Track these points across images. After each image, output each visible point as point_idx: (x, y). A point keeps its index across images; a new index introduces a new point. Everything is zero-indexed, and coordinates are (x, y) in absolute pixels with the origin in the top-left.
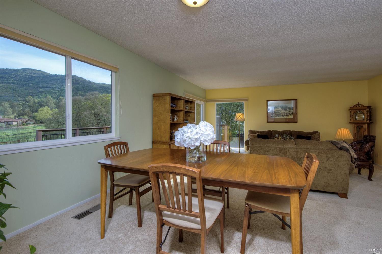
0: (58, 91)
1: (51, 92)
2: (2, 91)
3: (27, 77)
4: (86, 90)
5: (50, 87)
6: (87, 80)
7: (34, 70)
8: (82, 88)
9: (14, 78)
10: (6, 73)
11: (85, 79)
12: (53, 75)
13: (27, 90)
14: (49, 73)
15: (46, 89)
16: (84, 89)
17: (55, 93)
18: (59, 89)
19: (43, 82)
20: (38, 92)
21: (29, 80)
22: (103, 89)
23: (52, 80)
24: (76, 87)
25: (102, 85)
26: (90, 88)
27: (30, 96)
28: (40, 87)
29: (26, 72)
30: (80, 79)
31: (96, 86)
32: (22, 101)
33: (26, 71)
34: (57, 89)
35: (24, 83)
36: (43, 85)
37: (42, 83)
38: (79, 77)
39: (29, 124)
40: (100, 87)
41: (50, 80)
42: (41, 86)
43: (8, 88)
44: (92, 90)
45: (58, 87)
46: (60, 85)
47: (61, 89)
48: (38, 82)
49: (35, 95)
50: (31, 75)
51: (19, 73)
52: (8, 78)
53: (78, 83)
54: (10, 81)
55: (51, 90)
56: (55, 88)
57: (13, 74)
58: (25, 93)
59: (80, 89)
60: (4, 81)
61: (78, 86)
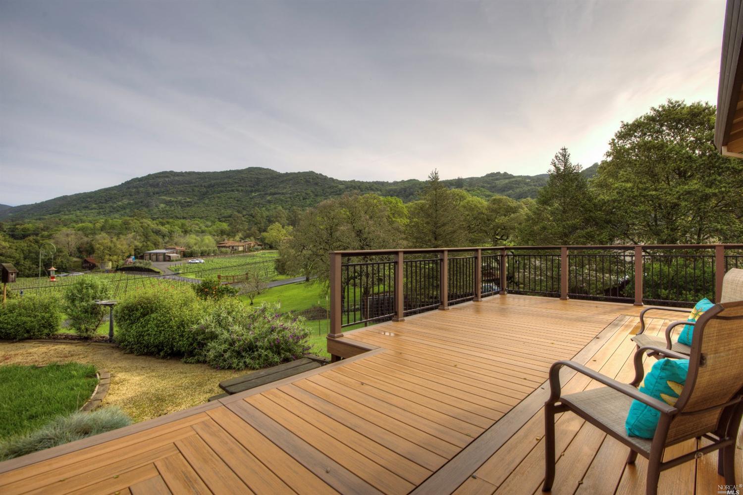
0: (290, 198)
1: (282, 201)
2: (226, 204)
3: (253, 180)
5: (280, 193)
6: (329, 176)
7: (260, 169)
8: (322, 191)
9: (239, 183)
10: (229, 177)
11: (326, 176)
12: (284, 174)
13: (253, 200)
14: (278, 171)
15: (275, 196)
16: (325, 192)
17: (287, 201)
18: (291, 196)
19: (271, 185)
20: (266, 202)
21: (254, 185)
23: (282, 181)
24: (314, 190)
25: (349, 183)
26: (332, 190)
27: (256, 208)
28: (267, 194)
29: (251, 173)
30: (320, 177)
31: (342, 186)
32: (247, 216)
33: (251, 171)
34: (289, 195)
35: (249, 189)
36: (271, 190)
37: (271, 187)
38: (317, 174)
39: (257, 250)
40: (347, 188)
42: (269, 192)
43: (232, 198)
44: (335, 193)
45: (290, 191)
46: (292, 188)
47: (294, 194)
48: (265, 187)
49: (262, 206)
50: (257, 176)
51: (243, 175)
52: (232, 184)
53: (316, 184)
54: (234, 188)
55: (282, 197)
56: (286, 193)
57: (236, 177)
58: (251, 204)
59: (319, 193)
60: (228, 188)
61: (316, 189)
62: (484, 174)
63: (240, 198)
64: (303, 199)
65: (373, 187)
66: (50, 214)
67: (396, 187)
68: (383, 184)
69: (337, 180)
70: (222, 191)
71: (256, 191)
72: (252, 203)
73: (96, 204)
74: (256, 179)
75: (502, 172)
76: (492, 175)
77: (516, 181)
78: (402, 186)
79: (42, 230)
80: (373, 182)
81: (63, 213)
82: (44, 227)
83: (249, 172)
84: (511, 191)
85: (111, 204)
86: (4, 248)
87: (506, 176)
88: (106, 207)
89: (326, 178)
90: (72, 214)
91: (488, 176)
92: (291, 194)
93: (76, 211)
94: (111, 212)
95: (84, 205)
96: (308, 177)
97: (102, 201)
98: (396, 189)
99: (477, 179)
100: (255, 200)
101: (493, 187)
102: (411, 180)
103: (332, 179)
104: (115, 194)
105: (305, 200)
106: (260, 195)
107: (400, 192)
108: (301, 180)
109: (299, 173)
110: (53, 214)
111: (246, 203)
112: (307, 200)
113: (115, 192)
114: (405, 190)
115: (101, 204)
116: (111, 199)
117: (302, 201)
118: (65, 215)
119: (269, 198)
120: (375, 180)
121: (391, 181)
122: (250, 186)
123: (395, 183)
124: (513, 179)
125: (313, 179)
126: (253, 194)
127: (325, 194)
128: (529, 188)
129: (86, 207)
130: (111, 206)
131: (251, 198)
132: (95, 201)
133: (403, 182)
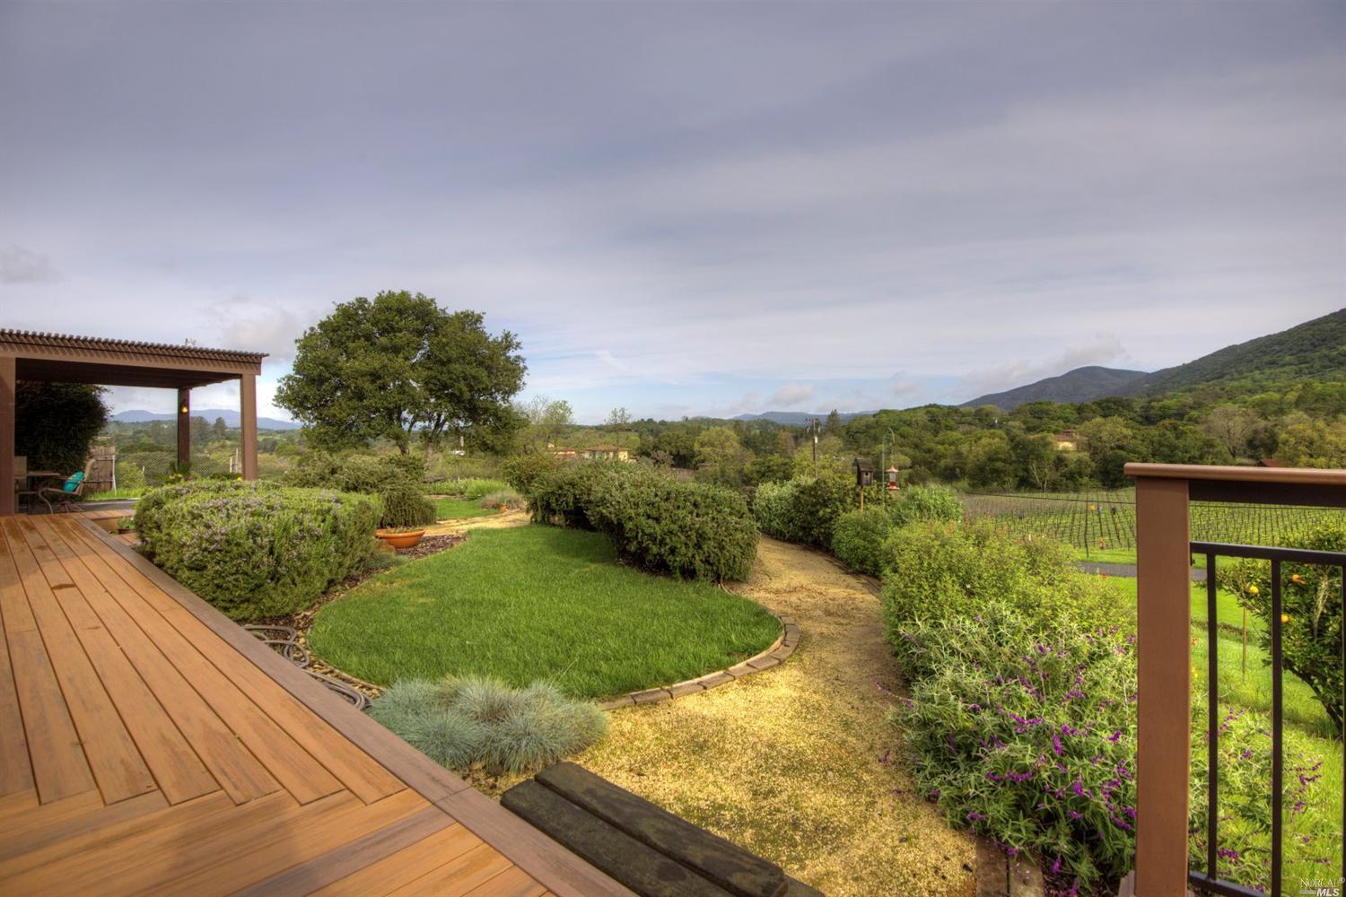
66: (1207, 381)
73: (1292, 355)
79: (1191, 408)
81: (1228, 376)
82: (1195, 403)
85: (1325, 351)
86: (1126, 437)
88: (1313, 359)
90: (1246, 378)
93: (1252, 372)
94: (1325, 367)
95: (1267, 358)
97: (1304, 348)
104: (1332, 330)
110: (1213, 379)
113: (1333, 325)
115: (1303, 354)
116: (1324, 340)
118: (1232, 380)
129: (1272, 363)
130: (1325, 356)
132: (1290, 349)
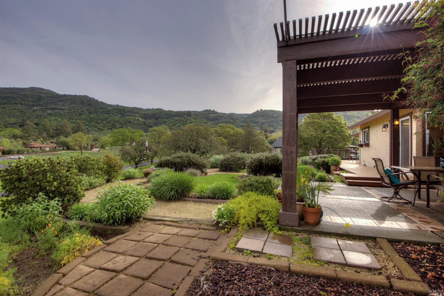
0: (68, 113)
1: (61, 114)
2: (10, 113)
3: (35, 97)
4: (98, 113)
5: (59, 109)
7: (41, 89)
8: (94, 110)
9: (22, 98)
10: (13, 93)
11: (97, 100)
12: (63, 95)
13: (35, 112)
15: (55, 111)
16: (97, 111)
17: (65, 115)
18: (69, 111)
20: (47, 114)
21: (36, 101)
22: (117, 112)
23: (62, 100)
24: (88, 109)
25: (115, 107)
26: (103, 110)
28: (48, 109)
29: (34, 91)
30: (93, 100)
31: (110, 108)
34: (67, 111)
35: (32, 104)
36: (52, 106)
37: (51, 104)
38: (90, 98)
39: (59, 150)
40: (114, 110)
41: (59, 101)
42: (50, 107)
43: (15, 109)
44: (105, 113)
45: (68, 108)
46: (70, 106)
47: (72, 111)
48: (46, 103)
49: (44, 117)
50: (39, 94)
51: (26, 93)
52: (16, 98)
53: (90, 105)
54: (17, 102)
55: (61, 112)
56: (65, 109)
57: (20, 93)
58: (33, 115)
59: (92, 111)
60: (12, 102)
61: (90, 108)
62: (202, 110)
63: (23, 110)
64: (79, 115)
65: (133, 111)
67: (149, 113)
68: (139, 109)
69: (106, 104)
70: (5, 103)
71: (37, 106)
72: (35, 114)
74: (38, 97)
75: (212, 110)
76: (207, 111)
77: (219, 115)
78: (154, 112)
80: (133, 108)
83: (31, 90)
84: (217, 121)
87: (214, 112)
89: (97, 101)
91: (204, 111)
92: (69, 110)
96: (83, 99)
98: (149, 114)
99: (198, 112)
100: (37, 112)
101: (207, 118)
102: (158, 109)
103: (102, 103)
105: (80, 116)
106: (41, 109)
107: (152, 116)
108: (78, 101)
109: (76, 95)
111: (29, 114)
112: (83, 116)
114: (155, 115)
117: (78, 116)
119: (49, 112)
120: (134, 107)
121: (145, 108)
122: (32, 101)
123: (148, 110)
124: (218, 115)
125: (87, 101)
126: (35, 108)
127: (97, 112)
128: (226, 120)
131: (33, 111)
133: (153, 109)
